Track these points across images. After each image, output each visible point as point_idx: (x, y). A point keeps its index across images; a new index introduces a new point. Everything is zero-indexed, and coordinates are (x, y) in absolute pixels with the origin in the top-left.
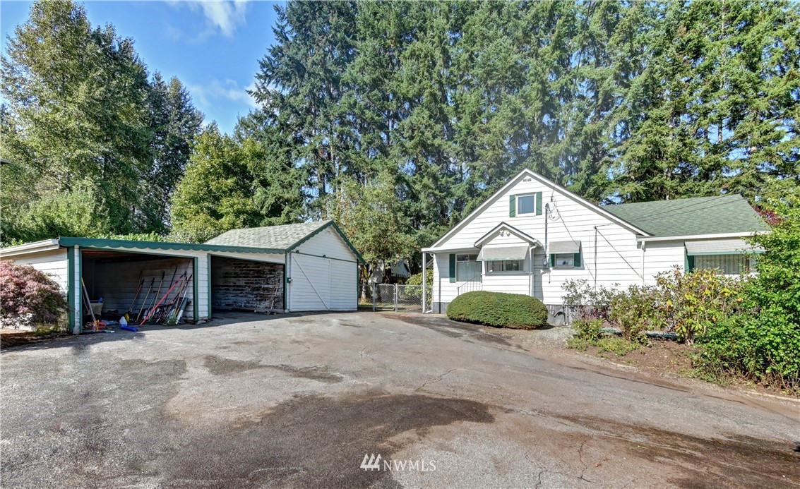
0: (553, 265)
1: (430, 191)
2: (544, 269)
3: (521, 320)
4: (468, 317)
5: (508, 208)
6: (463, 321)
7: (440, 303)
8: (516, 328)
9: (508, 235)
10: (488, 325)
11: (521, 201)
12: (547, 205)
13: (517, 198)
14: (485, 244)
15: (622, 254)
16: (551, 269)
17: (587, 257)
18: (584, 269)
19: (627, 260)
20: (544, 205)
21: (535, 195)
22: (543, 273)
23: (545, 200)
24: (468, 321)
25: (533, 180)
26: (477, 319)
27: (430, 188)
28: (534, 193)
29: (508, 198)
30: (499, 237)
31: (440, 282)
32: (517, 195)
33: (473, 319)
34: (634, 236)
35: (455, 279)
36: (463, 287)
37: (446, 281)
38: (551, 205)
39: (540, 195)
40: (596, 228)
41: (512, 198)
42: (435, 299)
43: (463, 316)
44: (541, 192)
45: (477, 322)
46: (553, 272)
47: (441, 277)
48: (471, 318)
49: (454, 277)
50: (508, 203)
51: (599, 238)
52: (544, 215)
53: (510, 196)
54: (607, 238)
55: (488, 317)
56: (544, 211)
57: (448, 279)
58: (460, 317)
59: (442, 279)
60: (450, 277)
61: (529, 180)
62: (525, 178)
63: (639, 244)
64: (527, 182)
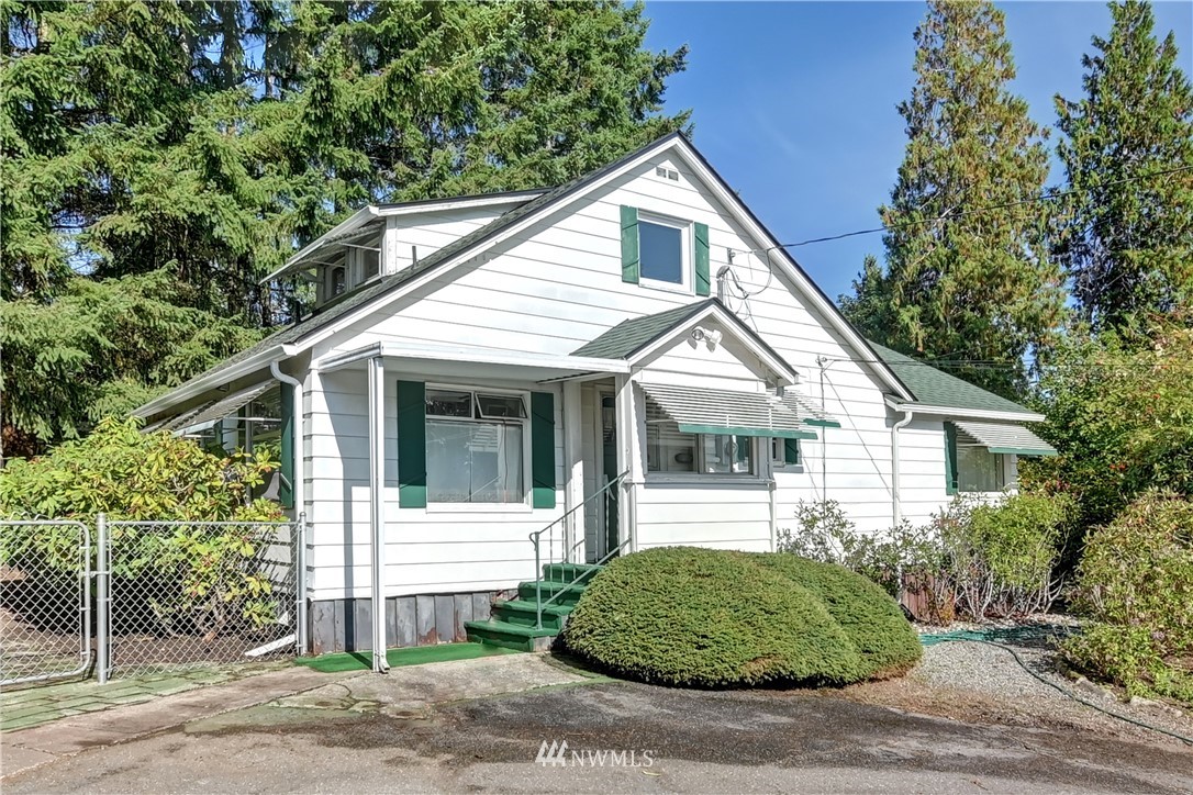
5: (618, 250)
7: (349, 603)
12: (725, 272)
13: (639, 221)
14: (642, 367)
15: (866, 437)
18: (801, 471)
20: (714, 269)
23: (716, 256)
25: (683, 181)
28: (687, 222)
29: (616, 215)
31: (348, 502)
32: (641, 211)
34: (878, 395)
35: (426, 491)
39: (702, 234)
40: (820, 364)
41: (627, 218)
42: (327, 583)
44: (706, 227)
47: (350, 482)
49: (422, 484)
50: (617, 232)
53: (622, 208)
54: (841, 392)
56: (713, 285)
57: (393, 494)
59: (357, 492)
60: (400, 482)
61: (673, 176)
62: (662, 166)
63: (894, 417)
64: (667, 180)
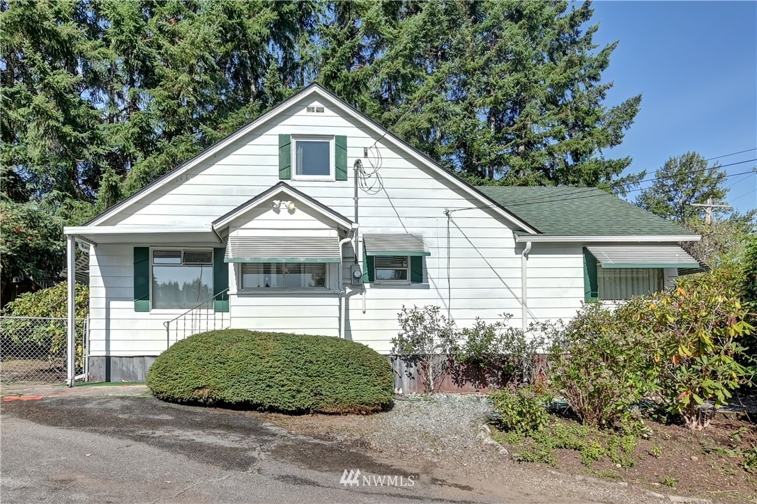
0: (371, 279)
1: (52, 123)
2: (352, 286)
3: (352, 393)
4: (219, 395)
5: (276, 161)
6: (204, 405)
7: (108, 358)
8: (338, 414)
9: (291, 212)
10: (272, 409)
11: (301, 150)
12: (358, 163)
13: (293, 142)
14: (236, 228)
15: (493, 263)
16: (367, 286)
17: (433, 266)
18: (428, 287)
19: (501, 272)
20: (351, 163)
21: (332, 143)
22: (350, 294)
23: (353, 154)
24: (221, 404)
25: (327, 111)
26: (245, 396)
27: (51, 117)
28: (331, 137)
29: (276, 141)
30: (271, 214)
31: (108, 309)
32: (295, 136)
33: (236, 399)
34: (509, 233)
35: (150, 303)
36: (181, 323)
37: (124, 309)
38: (365, 162)
39: (342, 142)
40: (447, 214)
41: (284, 141)
42: (97, 348)
43: (206, 392)
44: (345, 138)
45: (246, 406)
46: (371, 292)
47: (109, 299)
48: (229, 395)
49: (147, 298)
50: (276, 150)
51: (454, 232)
52: (351, 182)
53: (281, 136)
54: (468, 233)
55: (274, 391)
56: (351, 172)
57: (131, 304)
58: (196, 394)
59: (113, 304)
60: (135, 299)
61: (320, 110)
62: (312, 105)
63: (520, 247)
64: (315, 113)
